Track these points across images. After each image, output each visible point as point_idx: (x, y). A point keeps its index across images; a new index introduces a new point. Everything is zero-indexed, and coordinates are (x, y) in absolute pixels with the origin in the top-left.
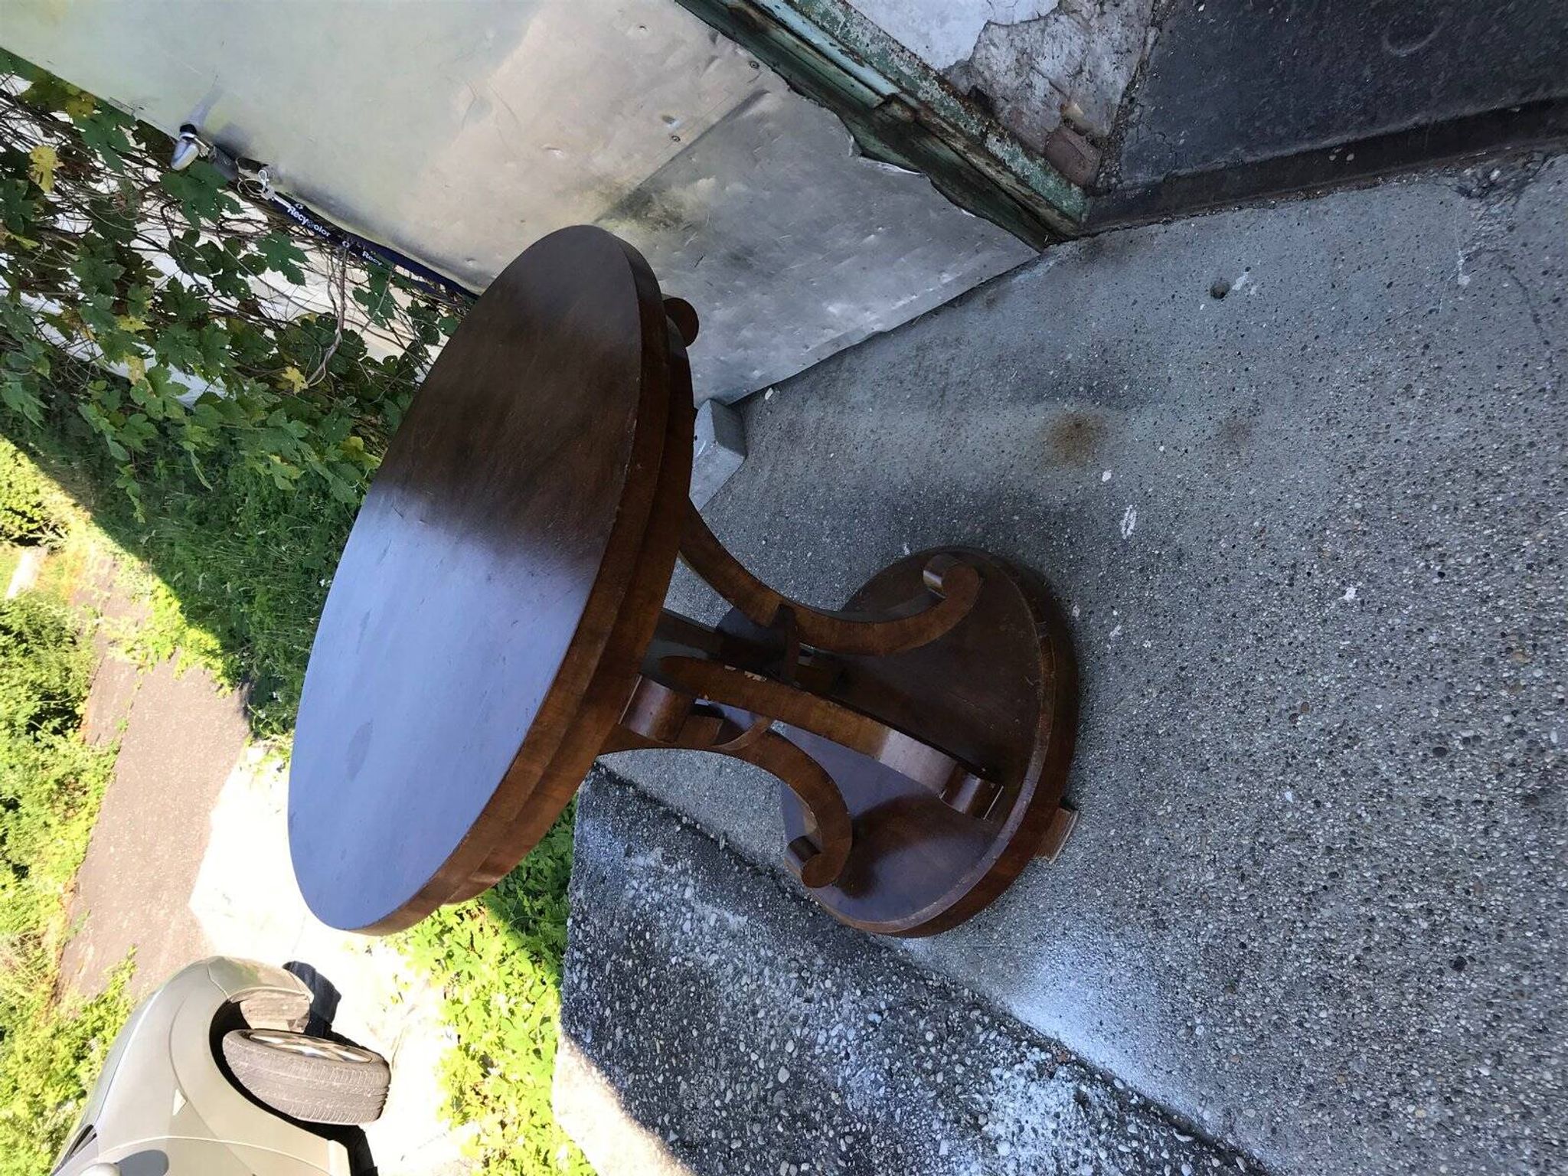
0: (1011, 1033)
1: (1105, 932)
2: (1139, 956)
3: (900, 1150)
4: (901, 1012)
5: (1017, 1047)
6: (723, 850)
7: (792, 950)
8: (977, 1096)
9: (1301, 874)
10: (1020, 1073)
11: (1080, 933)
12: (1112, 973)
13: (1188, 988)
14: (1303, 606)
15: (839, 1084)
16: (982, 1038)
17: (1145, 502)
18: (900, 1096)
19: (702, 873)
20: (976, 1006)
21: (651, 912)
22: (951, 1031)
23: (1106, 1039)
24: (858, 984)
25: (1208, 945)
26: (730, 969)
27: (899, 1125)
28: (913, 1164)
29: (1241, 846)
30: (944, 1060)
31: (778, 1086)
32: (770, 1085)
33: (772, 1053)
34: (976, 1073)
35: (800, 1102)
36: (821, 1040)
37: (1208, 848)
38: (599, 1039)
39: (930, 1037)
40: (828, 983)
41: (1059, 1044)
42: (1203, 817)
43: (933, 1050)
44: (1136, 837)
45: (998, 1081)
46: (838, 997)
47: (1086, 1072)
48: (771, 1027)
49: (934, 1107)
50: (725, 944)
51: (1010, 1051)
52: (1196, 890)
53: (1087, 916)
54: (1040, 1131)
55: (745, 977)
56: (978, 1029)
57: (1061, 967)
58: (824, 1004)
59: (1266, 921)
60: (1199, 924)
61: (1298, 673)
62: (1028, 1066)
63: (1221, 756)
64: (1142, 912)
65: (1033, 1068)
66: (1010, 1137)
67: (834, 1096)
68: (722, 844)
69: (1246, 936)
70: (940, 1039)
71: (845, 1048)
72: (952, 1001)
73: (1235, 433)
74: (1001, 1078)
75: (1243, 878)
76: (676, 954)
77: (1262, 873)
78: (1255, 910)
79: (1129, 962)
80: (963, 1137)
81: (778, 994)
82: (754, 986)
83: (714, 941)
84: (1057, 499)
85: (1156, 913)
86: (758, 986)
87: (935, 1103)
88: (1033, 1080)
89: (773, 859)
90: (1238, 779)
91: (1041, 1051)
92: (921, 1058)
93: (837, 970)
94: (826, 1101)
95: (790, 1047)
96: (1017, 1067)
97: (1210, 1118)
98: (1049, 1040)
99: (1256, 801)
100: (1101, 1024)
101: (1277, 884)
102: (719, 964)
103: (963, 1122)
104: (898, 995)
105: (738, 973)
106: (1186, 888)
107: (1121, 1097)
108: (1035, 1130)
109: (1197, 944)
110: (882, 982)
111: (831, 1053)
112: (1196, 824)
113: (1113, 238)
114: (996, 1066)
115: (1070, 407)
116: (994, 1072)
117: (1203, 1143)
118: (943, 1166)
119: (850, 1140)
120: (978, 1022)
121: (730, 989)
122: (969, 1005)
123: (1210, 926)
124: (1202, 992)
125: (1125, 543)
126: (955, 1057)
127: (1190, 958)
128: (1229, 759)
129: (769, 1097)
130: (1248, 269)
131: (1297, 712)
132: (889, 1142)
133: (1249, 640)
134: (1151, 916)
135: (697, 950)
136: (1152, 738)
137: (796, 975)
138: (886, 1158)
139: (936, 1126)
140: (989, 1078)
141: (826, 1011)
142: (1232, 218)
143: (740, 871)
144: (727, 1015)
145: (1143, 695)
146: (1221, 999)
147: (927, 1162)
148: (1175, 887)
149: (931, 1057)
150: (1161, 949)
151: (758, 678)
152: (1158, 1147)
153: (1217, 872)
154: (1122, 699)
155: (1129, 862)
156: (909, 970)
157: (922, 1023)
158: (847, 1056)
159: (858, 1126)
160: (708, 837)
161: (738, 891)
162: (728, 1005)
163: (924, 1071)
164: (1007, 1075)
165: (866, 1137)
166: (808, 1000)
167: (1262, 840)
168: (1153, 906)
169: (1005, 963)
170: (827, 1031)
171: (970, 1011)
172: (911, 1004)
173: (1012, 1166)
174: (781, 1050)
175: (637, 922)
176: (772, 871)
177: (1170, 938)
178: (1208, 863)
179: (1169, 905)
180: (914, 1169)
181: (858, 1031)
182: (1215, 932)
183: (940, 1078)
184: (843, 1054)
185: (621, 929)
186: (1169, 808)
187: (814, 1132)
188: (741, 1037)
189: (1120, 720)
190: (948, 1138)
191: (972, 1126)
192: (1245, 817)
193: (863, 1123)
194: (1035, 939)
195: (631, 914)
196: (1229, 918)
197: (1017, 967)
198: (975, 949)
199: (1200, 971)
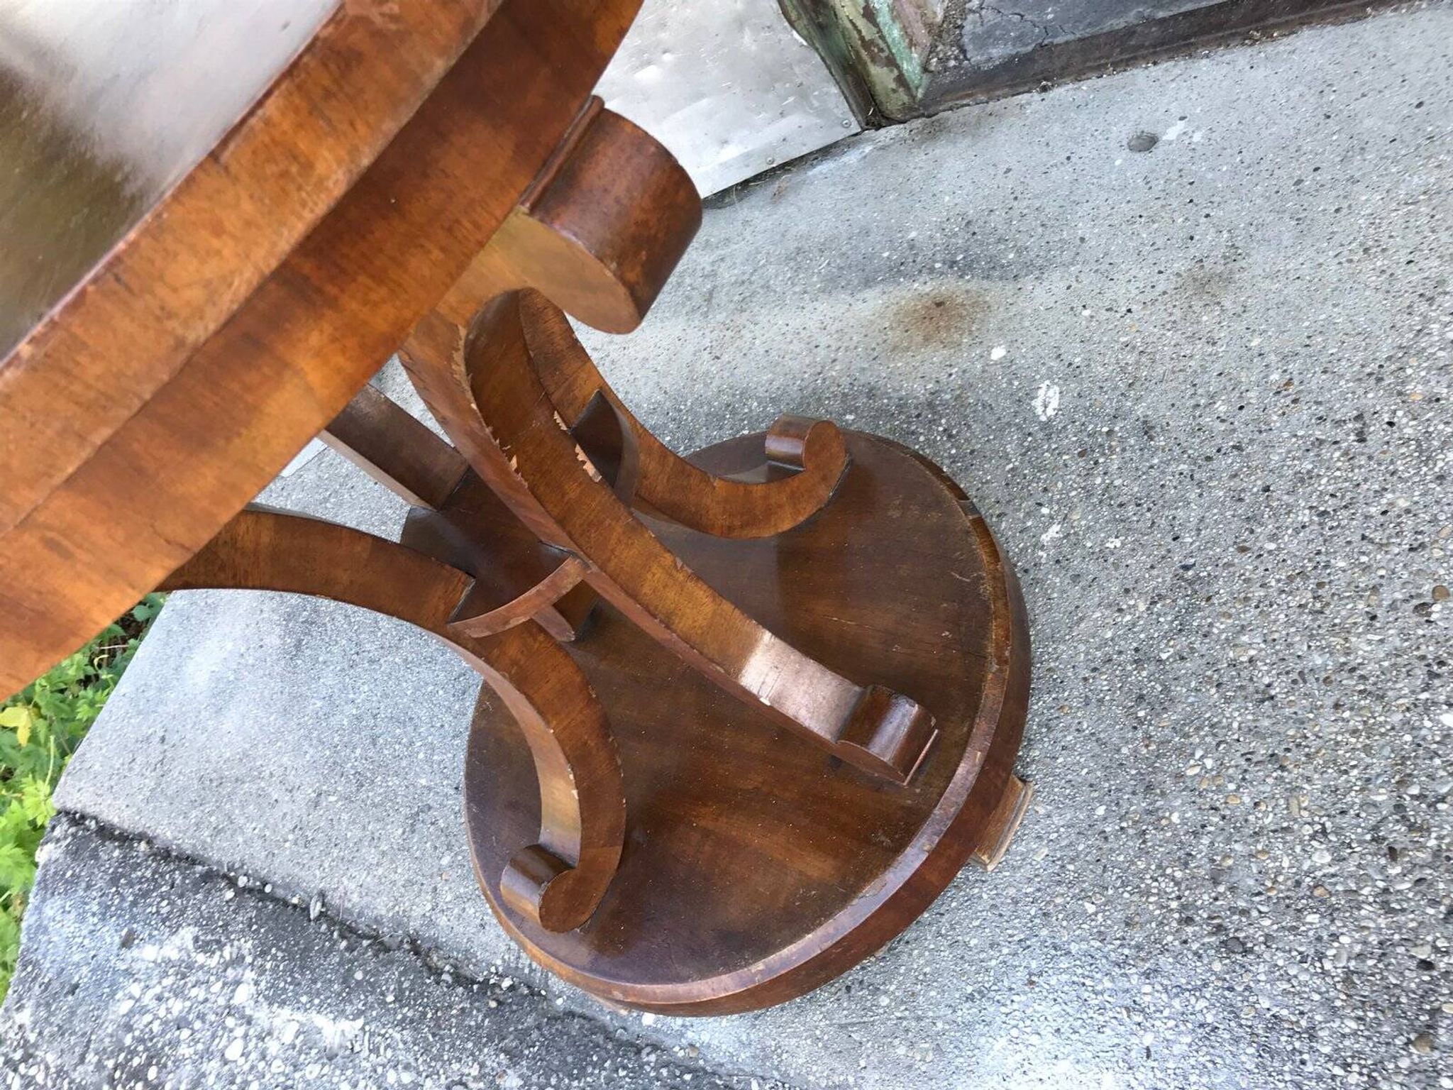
1: (1116, 971)
2: (1202, 1004)
6: (317, 919)
7: (456, 1066)
11: (1064, 977)
12: (1148, 1039)
13: (1327, 1050)
14: (1392, 462)
17: (1070, 374)
19: (274, 958)
21: (163, 1032)
25: (1349, 973)
29: (1374, 805)
37: (1305, 814)
42: (1282, 768)
44: (1150, 813)
52: (1298, 882)
53: (1074, 948)
57: (1034, 1039)
60: (1319, 939)
61: (1411, 549)
63: (1294, 676)
64: (1190, 929)
68: (315, 909)
69: (1428, 948)
73: (1207, 283)
75: (1393, 854)
77: (1432, 843)
79: (1183, 1017)
83: (289, 1069)
84: (920, 390)
85: (1219, 928)
89: (414, 925)
90: (1337, 706)
99: (1382, 735)
106: (1275, 881)
109: (1325, 973)
112: (1270, 781)
113: (959, 117)
115: (922, 287)
123: (1345, 940)
124: (1357, 1054)
125: (1046, 426)
127: (1316, 997)
128: (1311, 678)
130: (1182, 118)
131: (1428, 600)
133: (1305, 516)
134: (1211, 934)
136: (1150, 666)
142: (1144, 75)
143: (350, 949)
145: (1120, 610)
146: (1404, 1063)
148: (1251, 882)
150: (1248, 988)
151: (589, 468)
153: (1333, 850)
154: (1081, 619)
155: (1143, 852)
160: (286, 904)
161: (346, 979)
167: (1415, 790)
168: (1211, 918)
169: (912, 1045)
175: (133, 1053)
176: (413, 942)
177: (1262, 968)
178: (1313, 837)
179: (1244, 912)
182: (1358, 948)
185: (100, 1066)
186: (1209, 763)
189: (1082, 647)
192: (1368, 760)
194: (970, 998)
196: (1382, 922)
197: (938, 1049)
198: (841, 1027)
199: (1342, 1018)
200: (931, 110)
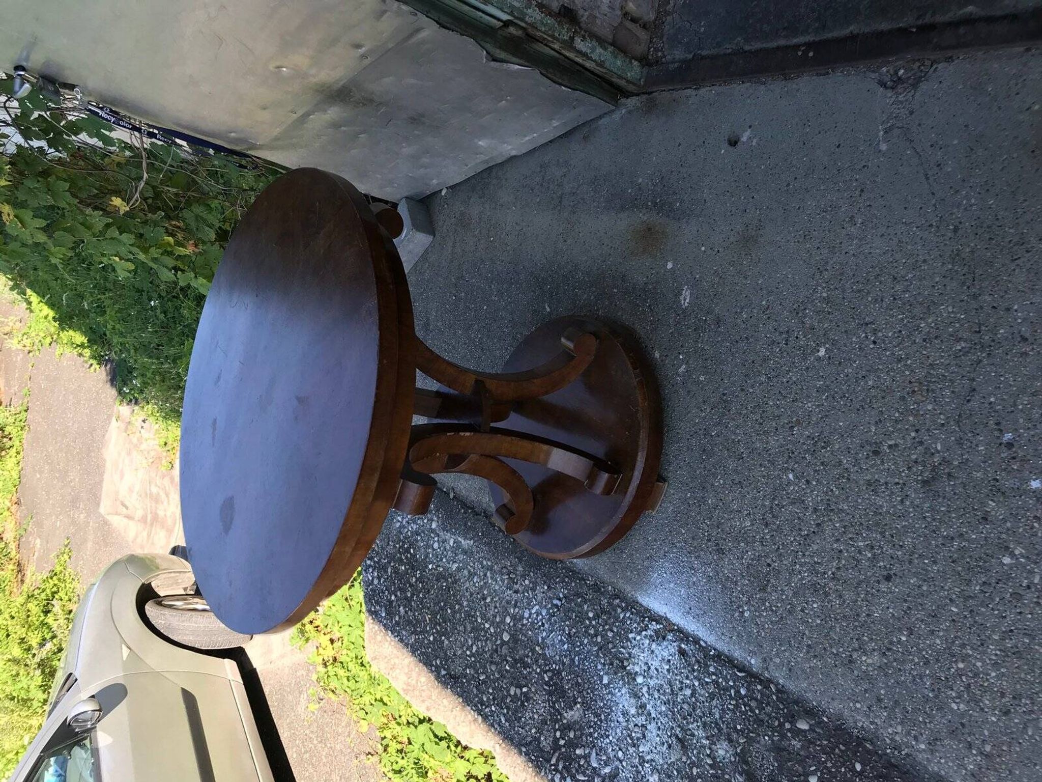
0: (638, 613)
1: (688, 555)
2: (709, 570)
3: (580, 681)
4: (573, 600)
5: (643, 621)
6: (453, 499)
7: (503, 561)
8: (622, 650)
9: (800, 524)
10: (646, 637)
11: (674, 555)
12: (695, 579)
13: (739, 589)
14: (794, 358)
15: (540, 641)
16: (622, 616)
17: (695, 285)
18: (577, 649)
19: (441, 513)
20: (616, 596)
21: (412, 537)
22: (603, 611)
23: (694, 618)
24: (545, 582)
25: (749, 564)
26: (466, 572)
27: (578, 666)
28: (588, 688)
29: (765, 506)
30: (601, 629)
31: (503, 643)
32: (499, 642)
33: (498, 623)
34: (620, 636)
35: (518, 651)
36: (526, 615)
37: (746, 506)
38: (390, 614)
39: (591, 615)
40: (527, 582)
41: (666, 619)
42: (742, 487)
43: (594, 622)
44: (703, 498)
45: (633, 641)
46: (534, 590)
47: (683, 635)
48: (496, 607)
49: (597, 656)
50: (461, 557)
51: (639, 624)
52: (740, 531)
53: (678, 545)
54: (660, 670)
55: (476, 578)
56: (619, 610)
57: (665, 575)
58: (526, 594)
59: (781, 551)
60: (743, 552)
61: (793, 401)
62: (650, 632)
63: (750, 450)
64: (709, 543)
65: (653, 634)
66: (643, 672)
67: (537, 648)
68: (452, 495)
69: (770, 560)
70: (597, 617)
71: (541, 620)
72: (602, 594)
73: (748, 241)
74: (635, 639)
75: (767, 525)
76: (432, 562)
77: (778, 523)
78: (775, 544)
79: (704, 573)
80: (616, 673)
81: (497, 587)
82: (482, 583)
83: (454, 555)
84: (640, 279)
85: (718, 544)
86: (485, 583)
87: (598, 654)
88: (653, 641)
89: (484, 505)
90: (761, 465)
91: (657, 624)
92: (587, 627)
93: (532, 574)
94: (533, 651)
95: (508, 620)
96: (644, 633)
97: (754, 662)
98: (661, 617)
99: (772, 479)
100: (690, 609)
101: (786, 529)
102: (458, 569)
103: (615, 664)
104: (570, 590)
105: (471, 575)
106: (734, 530)
107: (705, 650)
108: (657, 669)
109: (743, 564)
110: (559, 582)
111: (533, 623)
112: (738, 492)
113: (663, 96)
114: (631, 632)
115: (643, 216)
116: (631, 636)
117: (752, 676)
118: (606, 689)
119: (550, 674)
120: (619, 606)
121: (467, 585)
122: (612, 595)
123: (749, 553)
124: (747, 591)
125: (684, 311)
126: (607, 627)
127: (739, 571)
128: (755, 452)
129: (499, 649)
130: (750, 127)
131: (793, 425)
132: (573, 676)
133: (763, 378)
134: (715, 546)
135: (444, 560)
136: (709, 437)
137: (507, 577)
138: (572, 685)
139: (600, 667)
140: (628, 640)
141: (527, 598)
142: (739, 89)
143: (465, 513)
144: (467, 600)
145: (702, 410)
146: (758, 596)
147: (597, 687)
148: (728, 529)
149: (593, 626)
150: (722, 566)
151: (468, 434)
152: (727, 678)
153: (751, 521)
154: (689, 412)
155: (699, 513)
156: (574, 574)
157: (586, 607)
158: (543, 625)
159: (554, 666)
160: (443, 491)
161: (466, 524)
162: (467, 594)
163: (589, 635)
164: (638, 638)
165: (559, 672)
166: (516, 592)
167: (776, 502)
168: (716, 540)
169: (632, 572)
170: (529, 610)
171: (613, 600)
172: (578, 595)
173: (645, 689)
174: (503, 621)
175: (404, 543)
176: (485, 512)
177: (727, 560)
178: (746, 515)
179: (725, 540)
180: (589, 691)
181: (548, 610)
182: (752, 557)
183: (599, 639)
184: (540, 624)
185: (395, 547)
186: (721, 481)
187: (528, 670)
188: (478, 614)
189: (688, 425)
190: (607, 674)
191: (620, 667)
192: (766, 488)
193: (556, 665)
194: (648, 558)
195: (399, 537)
196: (760, 548)
197: (638, 574)
198: (613, 563)
199: (745, 579)
200: (650, 90)
